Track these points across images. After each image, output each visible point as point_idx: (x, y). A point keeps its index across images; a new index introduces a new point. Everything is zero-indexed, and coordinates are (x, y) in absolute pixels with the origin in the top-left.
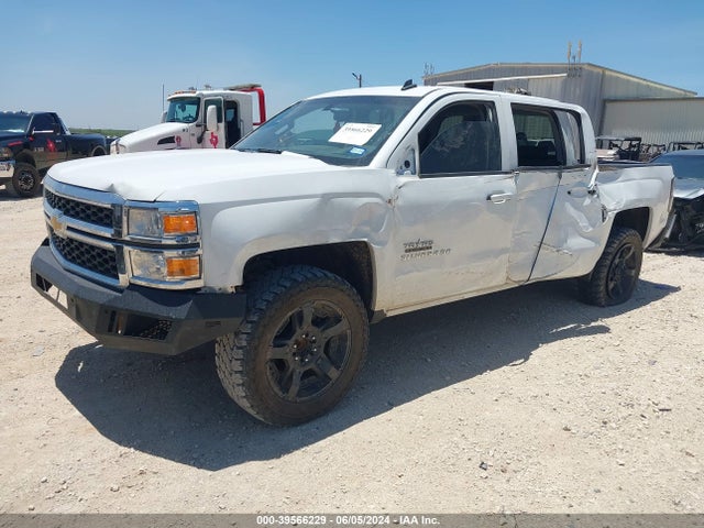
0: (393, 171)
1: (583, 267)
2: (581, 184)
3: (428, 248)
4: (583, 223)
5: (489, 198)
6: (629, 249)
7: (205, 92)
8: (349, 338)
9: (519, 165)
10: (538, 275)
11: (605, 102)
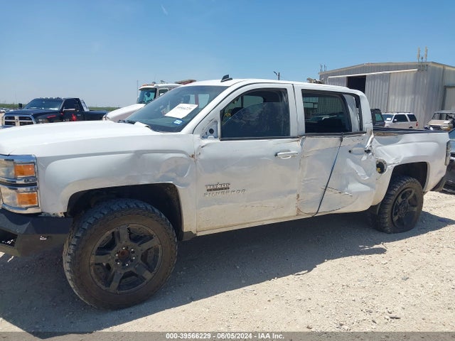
0: (199, 136)
1: (362, 206)
2: (359, 145)
3: (226, 189)
4: (361, 173)
5: (276, 155)
6: (411, 192)
7: (160, 85)
8: (160, 251)
9: (306, 132)
10: (325, 210)
11: (446, 88)
